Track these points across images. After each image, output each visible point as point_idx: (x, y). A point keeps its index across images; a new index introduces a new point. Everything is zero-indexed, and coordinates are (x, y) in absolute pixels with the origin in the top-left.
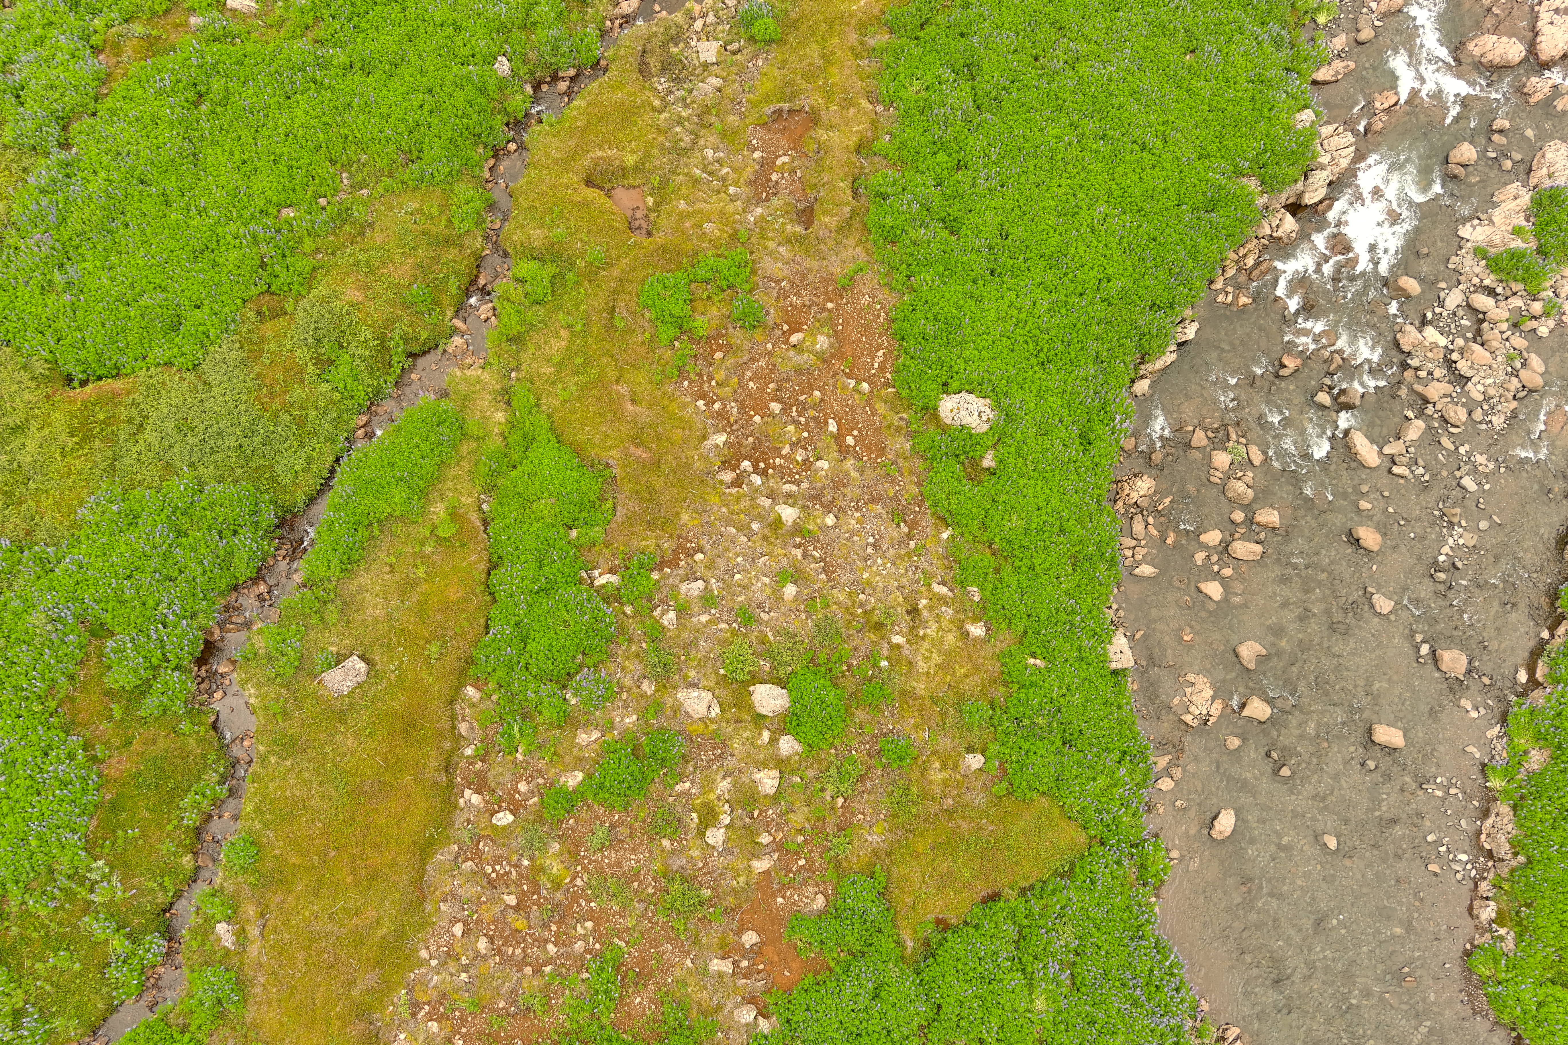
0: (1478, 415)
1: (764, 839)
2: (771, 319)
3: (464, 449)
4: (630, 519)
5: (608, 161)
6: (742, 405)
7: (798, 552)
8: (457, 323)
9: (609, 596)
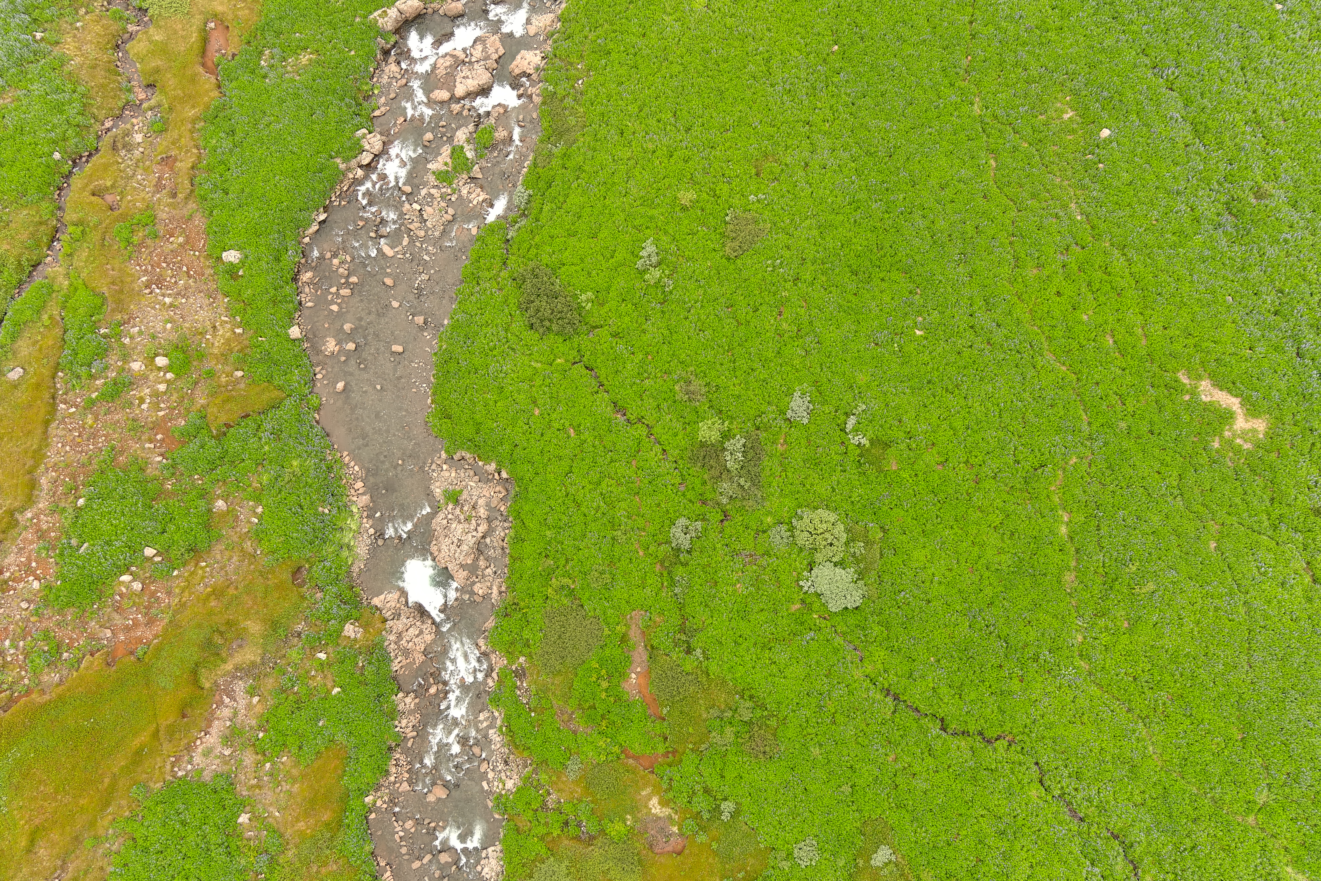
0: (430, 233)
1: (162, 405)
2: (161, 234)
3: (54, 295)
4: (113, 311)
5: (100, 185)
6: (152, 266)
7: (172, 313)
8: (48, 252)
9: (105, 336)
